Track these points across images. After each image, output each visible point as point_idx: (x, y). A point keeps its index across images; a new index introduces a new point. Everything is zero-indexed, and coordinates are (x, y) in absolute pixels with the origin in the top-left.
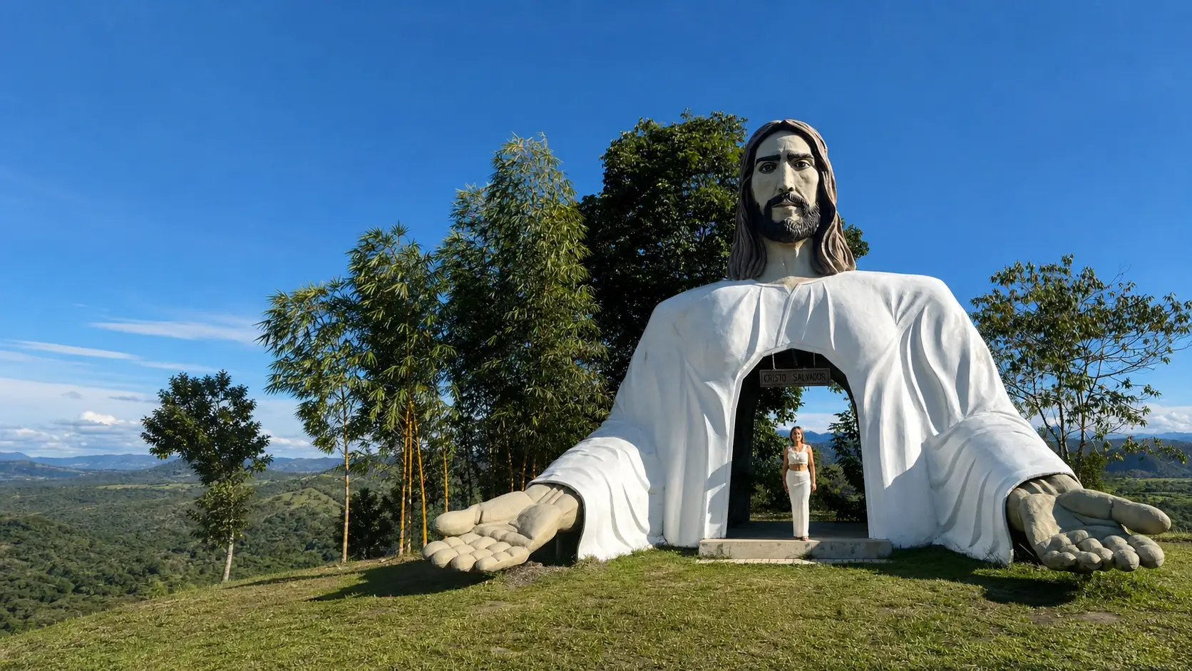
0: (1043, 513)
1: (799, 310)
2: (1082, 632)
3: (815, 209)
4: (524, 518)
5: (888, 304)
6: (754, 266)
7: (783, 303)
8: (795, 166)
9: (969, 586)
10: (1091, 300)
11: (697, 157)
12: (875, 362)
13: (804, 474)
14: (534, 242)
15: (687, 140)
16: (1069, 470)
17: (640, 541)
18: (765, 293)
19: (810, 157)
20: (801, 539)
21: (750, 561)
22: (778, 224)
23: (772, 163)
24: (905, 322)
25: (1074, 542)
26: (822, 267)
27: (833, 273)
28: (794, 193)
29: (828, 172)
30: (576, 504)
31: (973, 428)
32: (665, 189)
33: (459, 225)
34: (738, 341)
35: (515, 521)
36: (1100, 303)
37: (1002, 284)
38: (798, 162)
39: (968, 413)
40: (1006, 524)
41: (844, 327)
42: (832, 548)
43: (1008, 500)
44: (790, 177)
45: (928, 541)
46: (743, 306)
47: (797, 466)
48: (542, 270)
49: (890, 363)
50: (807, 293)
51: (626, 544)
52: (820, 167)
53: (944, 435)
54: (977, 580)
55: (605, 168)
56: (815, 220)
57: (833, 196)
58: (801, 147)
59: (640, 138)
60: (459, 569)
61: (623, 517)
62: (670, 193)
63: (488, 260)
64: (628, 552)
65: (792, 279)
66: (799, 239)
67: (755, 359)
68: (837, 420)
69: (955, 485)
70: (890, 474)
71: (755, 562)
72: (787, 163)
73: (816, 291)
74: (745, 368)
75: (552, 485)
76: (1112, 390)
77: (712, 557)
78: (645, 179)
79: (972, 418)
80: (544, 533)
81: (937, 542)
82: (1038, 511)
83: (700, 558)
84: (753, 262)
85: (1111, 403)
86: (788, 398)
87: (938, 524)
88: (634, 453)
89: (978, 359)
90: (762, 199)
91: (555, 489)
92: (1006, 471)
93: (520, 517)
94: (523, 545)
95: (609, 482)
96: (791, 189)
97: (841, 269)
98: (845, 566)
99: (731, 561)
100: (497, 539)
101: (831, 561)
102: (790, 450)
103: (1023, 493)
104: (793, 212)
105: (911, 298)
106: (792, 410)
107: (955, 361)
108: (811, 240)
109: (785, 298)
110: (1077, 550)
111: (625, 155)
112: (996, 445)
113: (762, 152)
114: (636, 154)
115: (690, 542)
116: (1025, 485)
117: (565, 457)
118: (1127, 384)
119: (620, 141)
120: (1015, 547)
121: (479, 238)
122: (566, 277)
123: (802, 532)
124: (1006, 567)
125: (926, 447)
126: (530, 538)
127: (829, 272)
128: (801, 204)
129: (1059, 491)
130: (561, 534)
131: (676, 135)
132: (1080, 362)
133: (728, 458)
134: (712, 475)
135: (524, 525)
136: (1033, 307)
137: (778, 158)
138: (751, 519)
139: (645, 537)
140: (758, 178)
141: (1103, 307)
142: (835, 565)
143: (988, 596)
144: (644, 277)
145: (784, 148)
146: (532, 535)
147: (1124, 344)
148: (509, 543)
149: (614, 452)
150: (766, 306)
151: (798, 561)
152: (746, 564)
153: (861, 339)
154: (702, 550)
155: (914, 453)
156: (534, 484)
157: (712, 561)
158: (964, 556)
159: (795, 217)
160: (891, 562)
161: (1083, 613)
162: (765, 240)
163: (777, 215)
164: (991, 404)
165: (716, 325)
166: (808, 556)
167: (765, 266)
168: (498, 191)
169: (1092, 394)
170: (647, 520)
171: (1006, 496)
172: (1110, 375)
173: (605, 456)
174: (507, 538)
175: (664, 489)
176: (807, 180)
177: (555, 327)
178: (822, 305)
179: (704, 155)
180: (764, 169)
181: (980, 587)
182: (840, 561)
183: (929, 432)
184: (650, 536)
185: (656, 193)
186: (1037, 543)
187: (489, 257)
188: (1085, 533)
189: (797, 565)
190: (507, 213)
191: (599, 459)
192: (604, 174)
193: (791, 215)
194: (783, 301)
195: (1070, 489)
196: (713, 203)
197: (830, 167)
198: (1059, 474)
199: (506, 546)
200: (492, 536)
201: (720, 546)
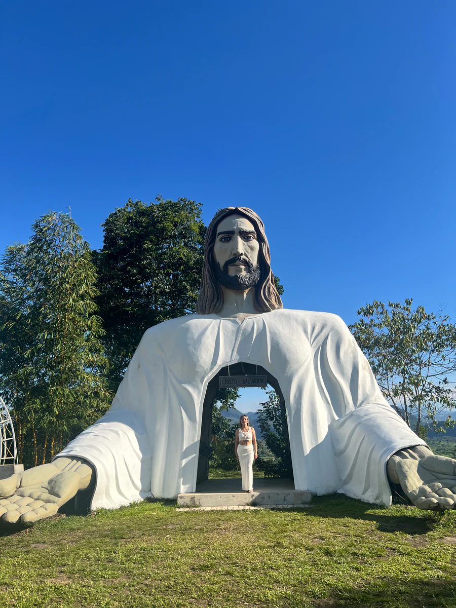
0: (412, 472)
1: (247, 336)
2: (445, 551)
3: (257, 268)
4: (54, 482)
5: (306, 332)
6: (215, 305)
7: (236, 331)
8: (244, 238)
9: (367, 522)
10: (422, 327)
11: (171, 227)
12: (297, 370)
13: (250, 447)
14: (61, 284)
15: (164, 215)
16: (424, 443)
17: (135, 496)
18: (223, 324)
19: (254, 233)
20: (248, 492)
21: (215, 508)
22: (233, 277)
23: (229, 236)
24: (317, 344)
25: (434, 490)
26: (261, 307)
27: (268, 311)
28: (243, 257)
29: (265, 243)
30: (90, 471)
31: (362, 415)
32: (149, 249)
33: (7, 270)
34: (205, 356)
35: (46, 485)
36: (428, 329)
37: (365, 316)
38: (245, 236)
39: (358, 404)
40: (387, 480)
41: (276, 347)
42: (269, 497)
43: (387, 463)
44: (241, 246)
45: (335, 490)
46: (208, 333)
47: (245, 442)
48: (65, 304)
49: (307, 372)
50: (251, 325)
51: (126, 498)
52: (260, 239)
53: (342, 420)
54: (371, 518)
55: (105, 232)
56: (256, 275)
57: (268, 258)
58: (248, 226)
59: (130, 213)
60: (8, 522)
61: (124, 480)
62: (153, 251)
63: (25, 296)
64: (127, 504)
65: (241, 315)
66: (247, 287)
67: (216, 370)
68: (261, 408)
69: (351, 453)
70: (308, 447)
71: (218, 509)
72: (239, 237)
73: (257, 324)
74: (209, 375)
75: (73, 458)
76: (437, 385)
77: (188, 506)
78: (135, 241)
79: (360, 408)
80: (68, 492)
81: (340, 491)
82: (408, 470)
83: (179, 508)
84: (214, 302)
85: (437, 394)
86: (229, 392)
87: (340, 480)
88: (131, 433)
89: (364, 369)
90: (221, 259)
91: (75, 460)
92: (386, 443)
93: (50, 482)
94: (54, 502)
95: (114, 454)
96: (242, 254)
97: (274, 308)
98: (280, 510)
99: (202, 509)
100: (34, 499)
101: (269, 507)
102: (240, 430)
103: (397, 459)
104: (243, 270)
105: (320, 328)
106: (232, 401)
107: (349, 371)
108: (254, 289)
109: (237, 326)
110: (437, 496)
111: (119, 223)
112: (378, 426)
113: (221, 228)
114: (126, 223)
115: (170, 496)
116: (398, 453)
117: (80, 437)
118: (445, 381)
119: (116, 214)
120: (393, 494)
121: (20, 280)
122: (82, 310)
123: (248, 487)
124: (387, 508)
125: (330, 427)
126: (58, 496)
127: (266, 310)
128: (248, 265)
129: (419, 457)
130: (80, 493)
131: (155, 212)
132: (416, 367)
133: (197, 438)
134: (186, 449)
135: (53, 488)
136: (386, 330)
137: (233, 233)
138: (209, 478)
139: (138, 492)
140: (218, 246)
141: (430, 331)
142: (272, 509)
143: (381, 529)
144: (132, 310)
145: (237, 226)
146: (60, 494)
147: (443, 356)
148: (43, 500)
149: (117, 433)
150: (224, 334)
151: (247, 508)
152: (212, 511)
153: (288, 356)
154: (180, 502)
155: (323, 432)
156: (58, 457)
157: (187, 509)
158: (359, 501)
159: (244, 273)
160: (312, 506)
161: (443, 538)
162: (223, 288)
163: (232, 272)
164: (372, 398)
165: (190, 345)
166: (254, 504)
167: (223, 304)
168: (35, 247)
169: (424, 388)
170: (140, 481)
171: (387, 460)
172: (434, 376)
173: (110, 436)
174: (42, 498)
175: (152, 458)
176: (252, 249)
177: (73, 345)
178: (262, 333)
179: (176, 226)
180: (223, 240)
181: (375, 522)
182: (275, 506)
183: (333, 419)
184: (142, 492)
185: (142, 251)
186: (409, 492)
187: (27, 294)
188: (440, 484)
189: (247, 510)
190: (42, 264)
191: (107, 439)
192: (104, 236)
193: (241, 271)
194: (235, 329)
195: (427, 456)
196: (181, 258)
197: (266, 239)
198: (419, 445)
199: (41, 503)
200: (30, 496)
201: (193, 498)
